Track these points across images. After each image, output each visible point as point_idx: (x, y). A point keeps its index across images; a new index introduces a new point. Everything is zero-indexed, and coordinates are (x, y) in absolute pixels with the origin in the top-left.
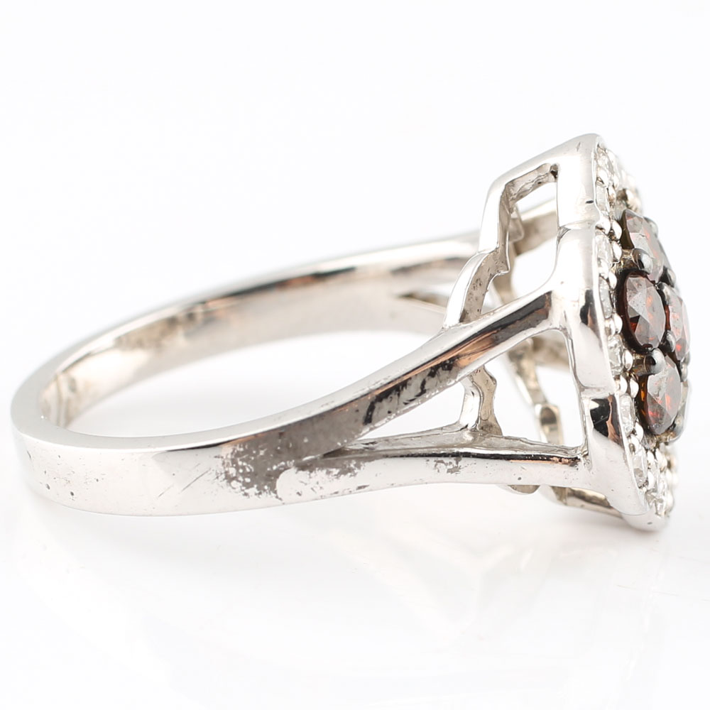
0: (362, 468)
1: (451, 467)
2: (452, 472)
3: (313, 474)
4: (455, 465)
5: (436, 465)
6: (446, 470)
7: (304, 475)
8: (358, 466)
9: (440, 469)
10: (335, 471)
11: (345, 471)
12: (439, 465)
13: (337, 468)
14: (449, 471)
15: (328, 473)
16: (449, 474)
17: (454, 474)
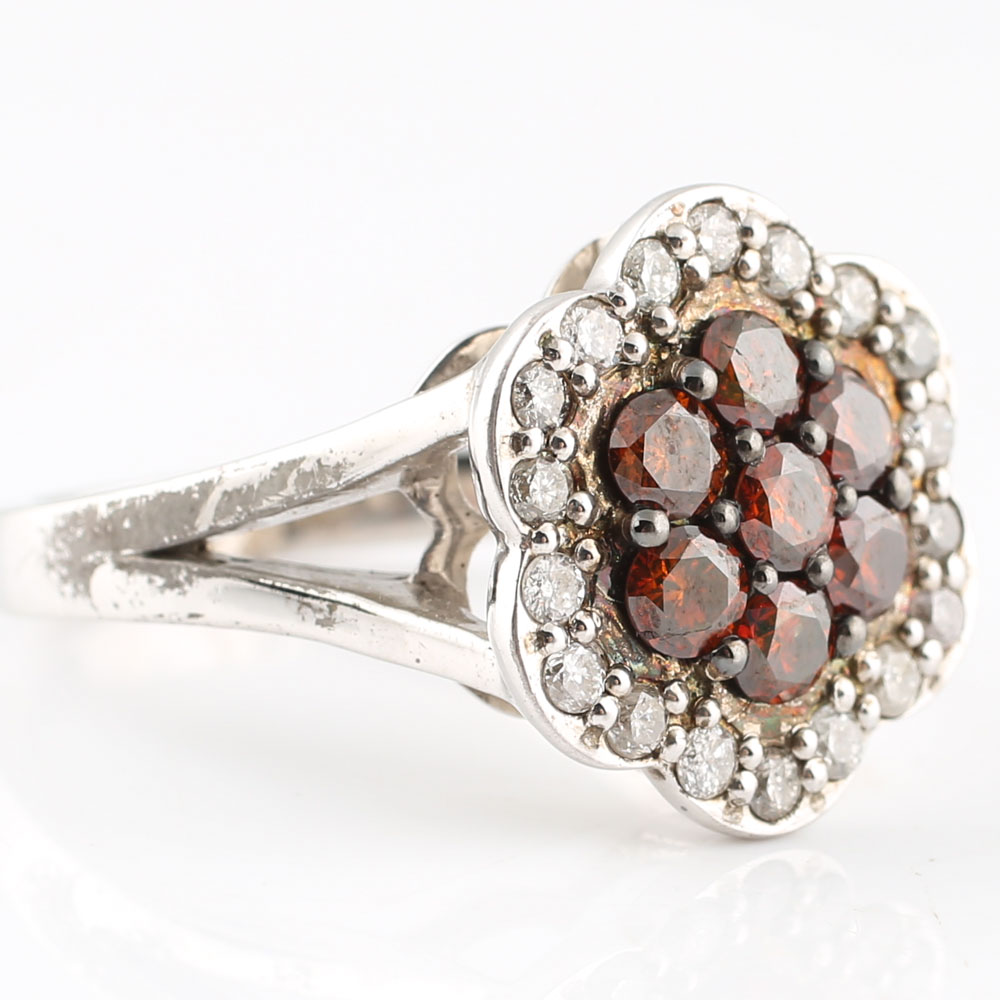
0: (195, 584)
1: (320, 616)
2: (323, 626)
3: (131, 579)
4: (327, 614)
5: (299, 609)
6: (314, 620)
7: (121, 574)
8: (189, 581)
9: (306, 617)
10: (159, 581)
11: (172, 584)
12: (305, 609)
13: (162, 576)
14: (318, 622)
15: (151, 581)
16: (319, 627)
17: (325, 629)
